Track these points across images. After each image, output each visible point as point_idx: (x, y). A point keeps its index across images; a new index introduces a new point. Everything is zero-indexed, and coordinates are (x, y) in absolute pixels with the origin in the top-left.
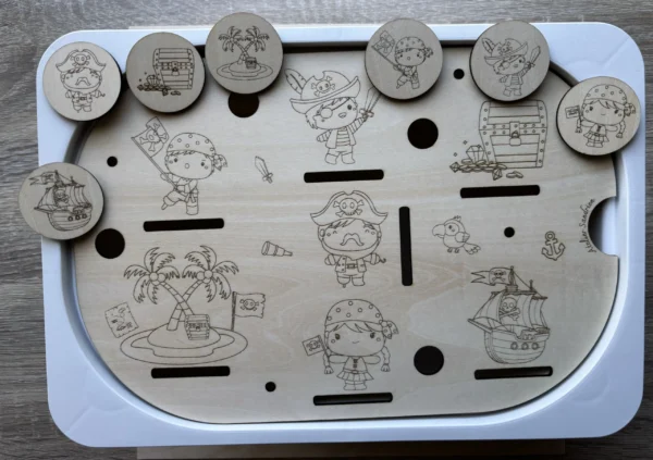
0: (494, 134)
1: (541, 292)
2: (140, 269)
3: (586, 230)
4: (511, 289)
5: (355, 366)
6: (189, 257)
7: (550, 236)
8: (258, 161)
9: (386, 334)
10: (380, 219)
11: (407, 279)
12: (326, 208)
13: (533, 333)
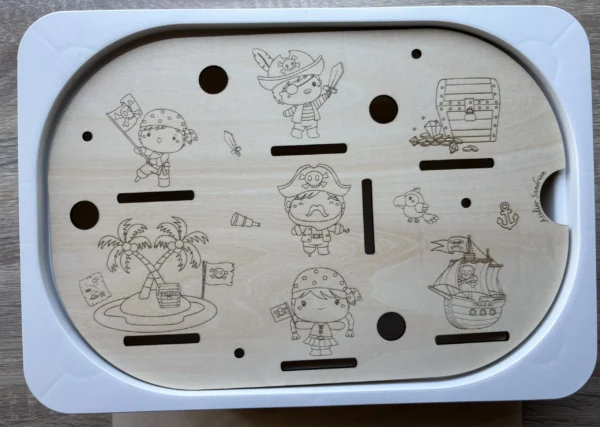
0: (450, 110)
1: (498, 260)
2: (113, 239)
3: (538, 200)
4: (468, 258)
5: (321, 332)
6: (161, 227)
7: (505, 207)
8: (227, 135)
9: (351, 301)
10: (344, 191)
11: (370, 248)
12: (291, 181)
13: (490, 299)
